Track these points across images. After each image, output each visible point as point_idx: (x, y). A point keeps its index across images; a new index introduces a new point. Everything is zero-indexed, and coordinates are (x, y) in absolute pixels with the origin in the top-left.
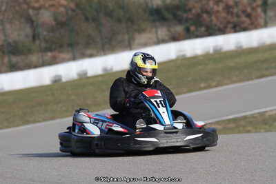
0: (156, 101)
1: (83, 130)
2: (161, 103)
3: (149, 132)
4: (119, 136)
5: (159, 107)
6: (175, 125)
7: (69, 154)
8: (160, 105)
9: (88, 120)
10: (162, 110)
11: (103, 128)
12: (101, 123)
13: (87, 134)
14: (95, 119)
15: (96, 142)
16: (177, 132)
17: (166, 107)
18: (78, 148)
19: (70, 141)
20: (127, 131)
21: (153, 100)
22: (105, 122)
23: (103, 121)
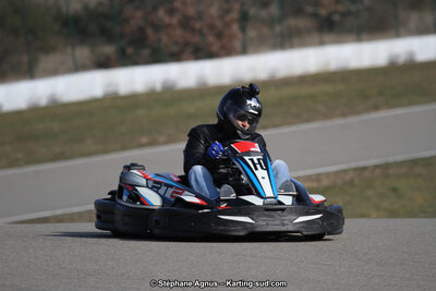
0: (252, 160)
1: (136, 197)
2: (260, 163)
4: (193, 211)
5: (256, 169)
6: (281, 198)
8: (258, 166)
9: (144, 182)
10: (261, 173)
11: (168, 195)
12: (164, 188)
13: (142, 203)
14: (155, 182)
15: (155, 218)
16: (283, 210)
17: (267, 169)
18: (126, 224)
19: (113, 213)
20: (205, 204)
21: (247, 158)
22: (171, 186)
23: (168, 186)
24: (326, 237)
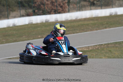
0: (61, 42)
1: (29, 52)
2: (63, 43)
3: (57, 55)
4: (44, 57)
5: (62, 45)
6: (69, 53)
7: (23, 62)
8: (63, 44)
9: (32, 48)
10: (64, 46)
11: (38, 52)
12: (37, 50)
13: (31, 54)
14: (35, 48)
15: (34, 58)
16: (69, 56)
17: (65, 45)
18: (26, 60)
19: (23, 57)
20: (47, 54)
21: (60, 42)
22: (39, 49)
23: (38, 49)
24: (83, 64)
